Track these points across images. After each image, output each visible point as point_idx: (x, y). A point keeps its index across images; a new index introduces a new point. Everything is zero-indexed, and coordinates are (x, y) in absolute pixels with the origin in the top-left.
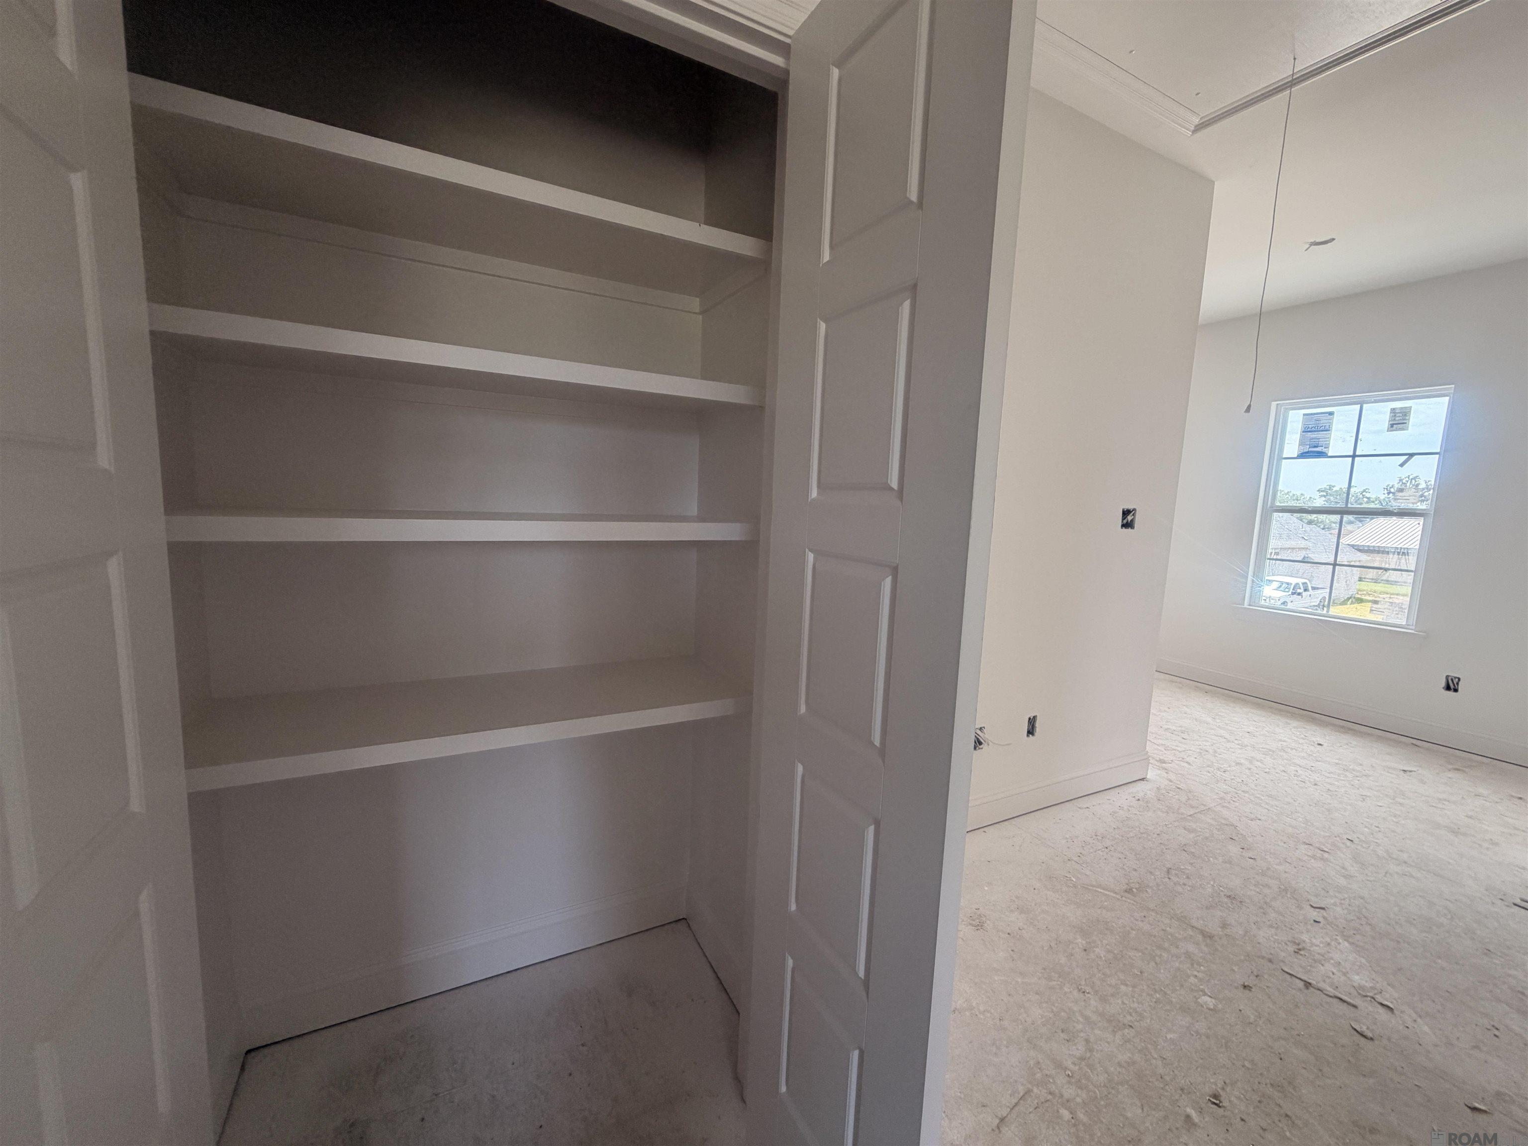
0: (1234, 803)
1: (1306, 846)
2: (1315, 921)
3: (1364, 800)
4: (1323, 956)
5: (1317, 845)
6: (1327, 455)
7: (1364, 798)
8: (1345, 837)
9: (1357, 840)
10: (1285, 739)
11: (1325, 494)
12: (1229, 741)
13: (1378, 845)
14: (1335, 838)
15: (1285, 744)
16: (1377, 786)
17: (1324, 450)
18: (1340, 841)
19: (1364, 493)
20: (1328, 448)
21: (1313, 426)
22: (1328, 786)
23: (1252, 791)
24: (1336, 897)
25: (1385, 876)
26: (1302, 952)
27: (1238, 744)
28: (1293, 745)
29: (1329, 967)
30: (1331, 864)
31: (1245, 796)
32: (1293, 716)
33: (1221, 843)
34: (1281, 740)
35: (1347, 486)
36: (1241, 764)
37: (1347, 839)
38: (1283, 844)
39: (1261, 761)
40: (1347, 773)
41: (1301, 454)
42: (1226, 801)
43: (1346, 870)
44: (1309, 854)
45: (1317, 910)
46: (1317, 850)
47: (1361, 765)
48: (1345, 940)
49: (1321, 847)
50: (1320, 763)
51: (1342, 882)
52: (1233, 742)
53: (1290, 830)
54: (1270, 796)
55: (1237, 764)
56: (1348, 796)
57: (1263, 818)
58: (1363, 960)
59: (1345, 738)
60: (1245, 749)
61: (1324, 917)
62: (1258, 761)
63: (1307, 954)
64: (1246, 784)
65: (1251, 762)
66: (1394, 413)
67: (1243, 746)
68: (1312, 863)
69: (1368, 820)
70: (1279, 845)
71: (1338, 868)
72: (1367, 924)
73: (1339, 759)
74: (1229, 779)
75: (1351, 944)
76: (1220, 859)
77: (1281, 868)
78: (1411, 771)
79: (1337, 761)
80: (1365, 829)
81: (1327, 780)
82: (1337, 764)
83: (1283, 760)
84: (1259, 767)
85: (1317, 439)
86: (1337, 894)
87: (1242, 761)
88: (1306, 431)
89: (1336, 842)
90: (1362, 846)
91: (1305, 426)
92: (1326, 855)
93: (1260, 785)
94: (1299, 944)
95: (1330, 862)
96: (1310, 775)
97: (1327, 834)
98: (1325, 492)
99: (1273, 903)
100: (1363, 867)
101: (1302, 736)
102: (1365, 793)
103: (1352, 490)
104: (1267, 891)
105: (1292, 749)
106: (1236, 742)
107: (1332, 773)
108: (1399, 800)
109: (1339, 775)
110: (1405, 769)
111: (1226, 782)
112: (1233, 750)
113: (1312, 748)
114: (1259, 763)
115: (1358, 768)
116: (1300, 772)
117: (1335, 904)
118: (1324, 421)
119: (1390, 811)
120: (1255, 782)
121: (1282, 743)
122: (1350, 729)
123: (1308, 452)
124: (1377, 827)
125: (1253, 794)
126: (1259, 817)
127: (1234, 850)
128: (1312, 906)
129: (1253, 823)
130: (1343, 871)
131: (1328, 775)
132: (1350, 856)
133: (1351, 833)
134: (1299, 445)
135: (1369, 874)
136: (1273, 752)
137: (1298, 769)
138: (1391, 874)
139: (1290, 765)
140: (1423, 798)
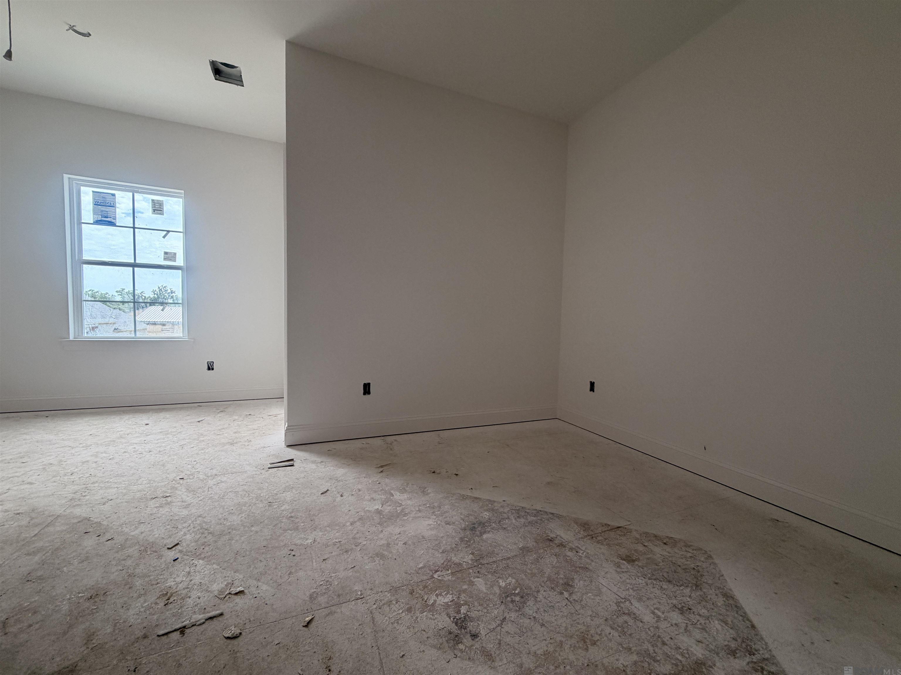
0: (84, 497)
1: (153, 501)
2: (174, 560)
3: (183, 447)
4: (188, 588)
5: (161, 495)
6: (115, 225)
7: (182, 446)
8: (178, 478)
9: (186, 476)
10: (121, 429)
11: (120, 294)
12: (73, 448)
13: (199, 472)
14: (172, 483)
15: (122, 432)
16: (188, 436)
17: (113, 221)
18: (176, 483)
19: (142, 294)
20: (115, 219)
21: (101, 201)
22: (159, 449)
23: (101, 479)
24: (184, 528)
25: (208, 491)
26: (171, 600)
27: (83, 447)
28: (128, 431)
29: (194, 594)
30: (174, 504)
31: (94, 487)
32: (125, 412)
33: (75, 544)
34: (119, 431)
35: (132, 289)
36: (88, 461)
37: (180, 479)
38: (135, 510)
39: (105, 452)
40: (168, 436)
41: (96, 221)
42: (76, 500)
43: (185, 502)
44: (157, 505)
45: (174, 549)
46: (162, 499)
47: (175, 427)
48: (199, 559)
49: (165, 494)
50: (149, 436)
51: (185, 512)
52: (77, 447)
53: (138, 495)
54: (118, 476)
55: (83, 463)
56: (173, 450)
57: (114, 497)
58: (215, 566)
59: (162, 415)
60: (90, 448)
61: (181, 551)
62: (102, 453)
63: (175, 598)
64: (95, 476)
65: (96, 456)
66: (154, 202)
67: (87, 447)
68: (161, 511)
69: (189, 459)
70: (132, 513)
71: (179, 504)
72: (209, 533)
73: (162, 429)
74: (77, 479)
75: (203, 559)
76: (76, 562)
77: (137, 532)
78: (202, 420)
79: (160, 431)
80: (189, 466)
81: (158, 445)
82: (161, 432)
83: (122, 444)
84: (104, 457)
85: (107, 212)
86: (184, 525)
87: (88, 459)
88: (96, 204)
89: (174, 485)
90: (190, 478)
91: (95, 200)
92: (169, 499)
93: (107, 471)
94: (166, 594)
95: (174, 502)
96: (145, 447)
97: (166, 483)
98: (120, 292)
99: (137, 571)
100: (195, 493)
101: (134, 423)
102: (182, 444)
103: (136, 292)
104: (129, 562)
105: (128, 434)
106: (81, 446)
107: (159, 439)
108: (202, 439)
109: (164, 439)
110: (199, 420)
111: (74, 482)
112: (77, 454)
113: (142, 428)
114: (104, 455)
115: (174, 430)
116: (137, 448)
117: (185, 534)
118: (109, 199)
119: (199, 448)
120: (103, 470)
121: (120, 433)
122: (164, 409)
123: (101, 221)
124: (195, 461)
125: (102, 482)
126: (110, 498)
127: (89, 542)
128: (169, 548)
129: (106, 506)
130: (183, 504)
131: (156, 442)
132: (185, 490)
133: (181, 473)
134: (94, 214)
135: (199, 495)
136: (114, 441)
137: (135, 446)
138: (211, 488)
139: (129, 446)
140: (212, 432)
